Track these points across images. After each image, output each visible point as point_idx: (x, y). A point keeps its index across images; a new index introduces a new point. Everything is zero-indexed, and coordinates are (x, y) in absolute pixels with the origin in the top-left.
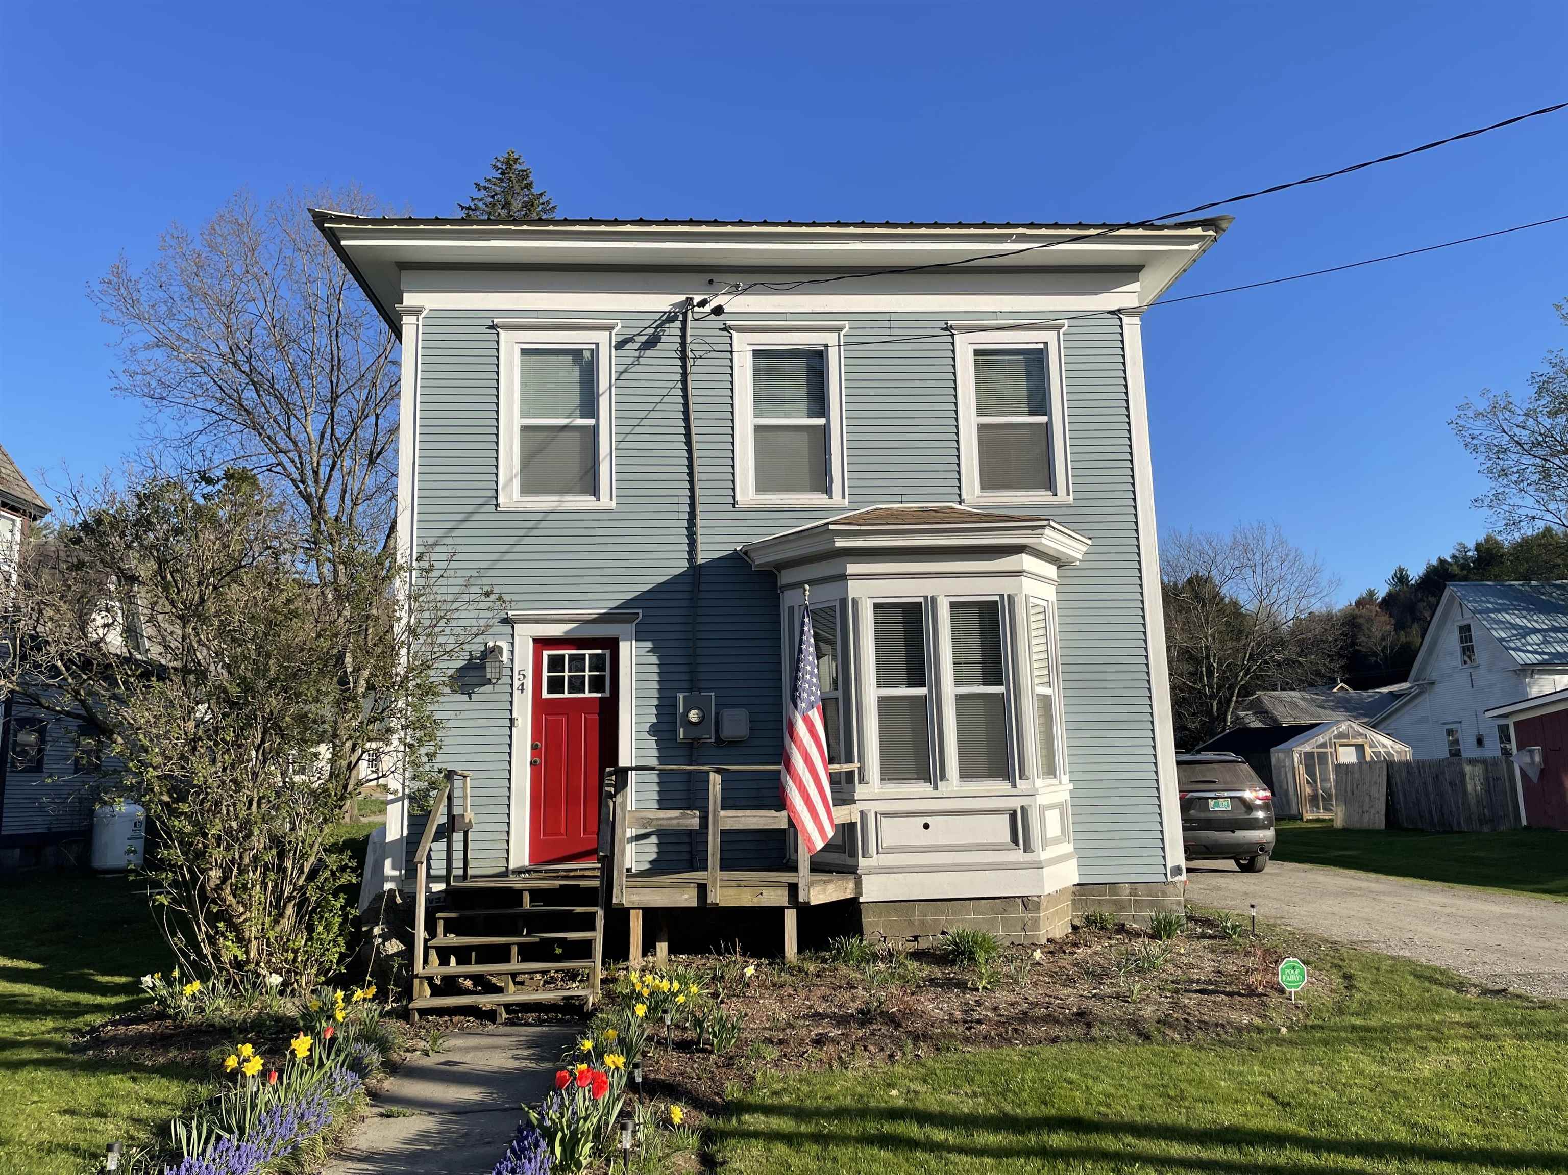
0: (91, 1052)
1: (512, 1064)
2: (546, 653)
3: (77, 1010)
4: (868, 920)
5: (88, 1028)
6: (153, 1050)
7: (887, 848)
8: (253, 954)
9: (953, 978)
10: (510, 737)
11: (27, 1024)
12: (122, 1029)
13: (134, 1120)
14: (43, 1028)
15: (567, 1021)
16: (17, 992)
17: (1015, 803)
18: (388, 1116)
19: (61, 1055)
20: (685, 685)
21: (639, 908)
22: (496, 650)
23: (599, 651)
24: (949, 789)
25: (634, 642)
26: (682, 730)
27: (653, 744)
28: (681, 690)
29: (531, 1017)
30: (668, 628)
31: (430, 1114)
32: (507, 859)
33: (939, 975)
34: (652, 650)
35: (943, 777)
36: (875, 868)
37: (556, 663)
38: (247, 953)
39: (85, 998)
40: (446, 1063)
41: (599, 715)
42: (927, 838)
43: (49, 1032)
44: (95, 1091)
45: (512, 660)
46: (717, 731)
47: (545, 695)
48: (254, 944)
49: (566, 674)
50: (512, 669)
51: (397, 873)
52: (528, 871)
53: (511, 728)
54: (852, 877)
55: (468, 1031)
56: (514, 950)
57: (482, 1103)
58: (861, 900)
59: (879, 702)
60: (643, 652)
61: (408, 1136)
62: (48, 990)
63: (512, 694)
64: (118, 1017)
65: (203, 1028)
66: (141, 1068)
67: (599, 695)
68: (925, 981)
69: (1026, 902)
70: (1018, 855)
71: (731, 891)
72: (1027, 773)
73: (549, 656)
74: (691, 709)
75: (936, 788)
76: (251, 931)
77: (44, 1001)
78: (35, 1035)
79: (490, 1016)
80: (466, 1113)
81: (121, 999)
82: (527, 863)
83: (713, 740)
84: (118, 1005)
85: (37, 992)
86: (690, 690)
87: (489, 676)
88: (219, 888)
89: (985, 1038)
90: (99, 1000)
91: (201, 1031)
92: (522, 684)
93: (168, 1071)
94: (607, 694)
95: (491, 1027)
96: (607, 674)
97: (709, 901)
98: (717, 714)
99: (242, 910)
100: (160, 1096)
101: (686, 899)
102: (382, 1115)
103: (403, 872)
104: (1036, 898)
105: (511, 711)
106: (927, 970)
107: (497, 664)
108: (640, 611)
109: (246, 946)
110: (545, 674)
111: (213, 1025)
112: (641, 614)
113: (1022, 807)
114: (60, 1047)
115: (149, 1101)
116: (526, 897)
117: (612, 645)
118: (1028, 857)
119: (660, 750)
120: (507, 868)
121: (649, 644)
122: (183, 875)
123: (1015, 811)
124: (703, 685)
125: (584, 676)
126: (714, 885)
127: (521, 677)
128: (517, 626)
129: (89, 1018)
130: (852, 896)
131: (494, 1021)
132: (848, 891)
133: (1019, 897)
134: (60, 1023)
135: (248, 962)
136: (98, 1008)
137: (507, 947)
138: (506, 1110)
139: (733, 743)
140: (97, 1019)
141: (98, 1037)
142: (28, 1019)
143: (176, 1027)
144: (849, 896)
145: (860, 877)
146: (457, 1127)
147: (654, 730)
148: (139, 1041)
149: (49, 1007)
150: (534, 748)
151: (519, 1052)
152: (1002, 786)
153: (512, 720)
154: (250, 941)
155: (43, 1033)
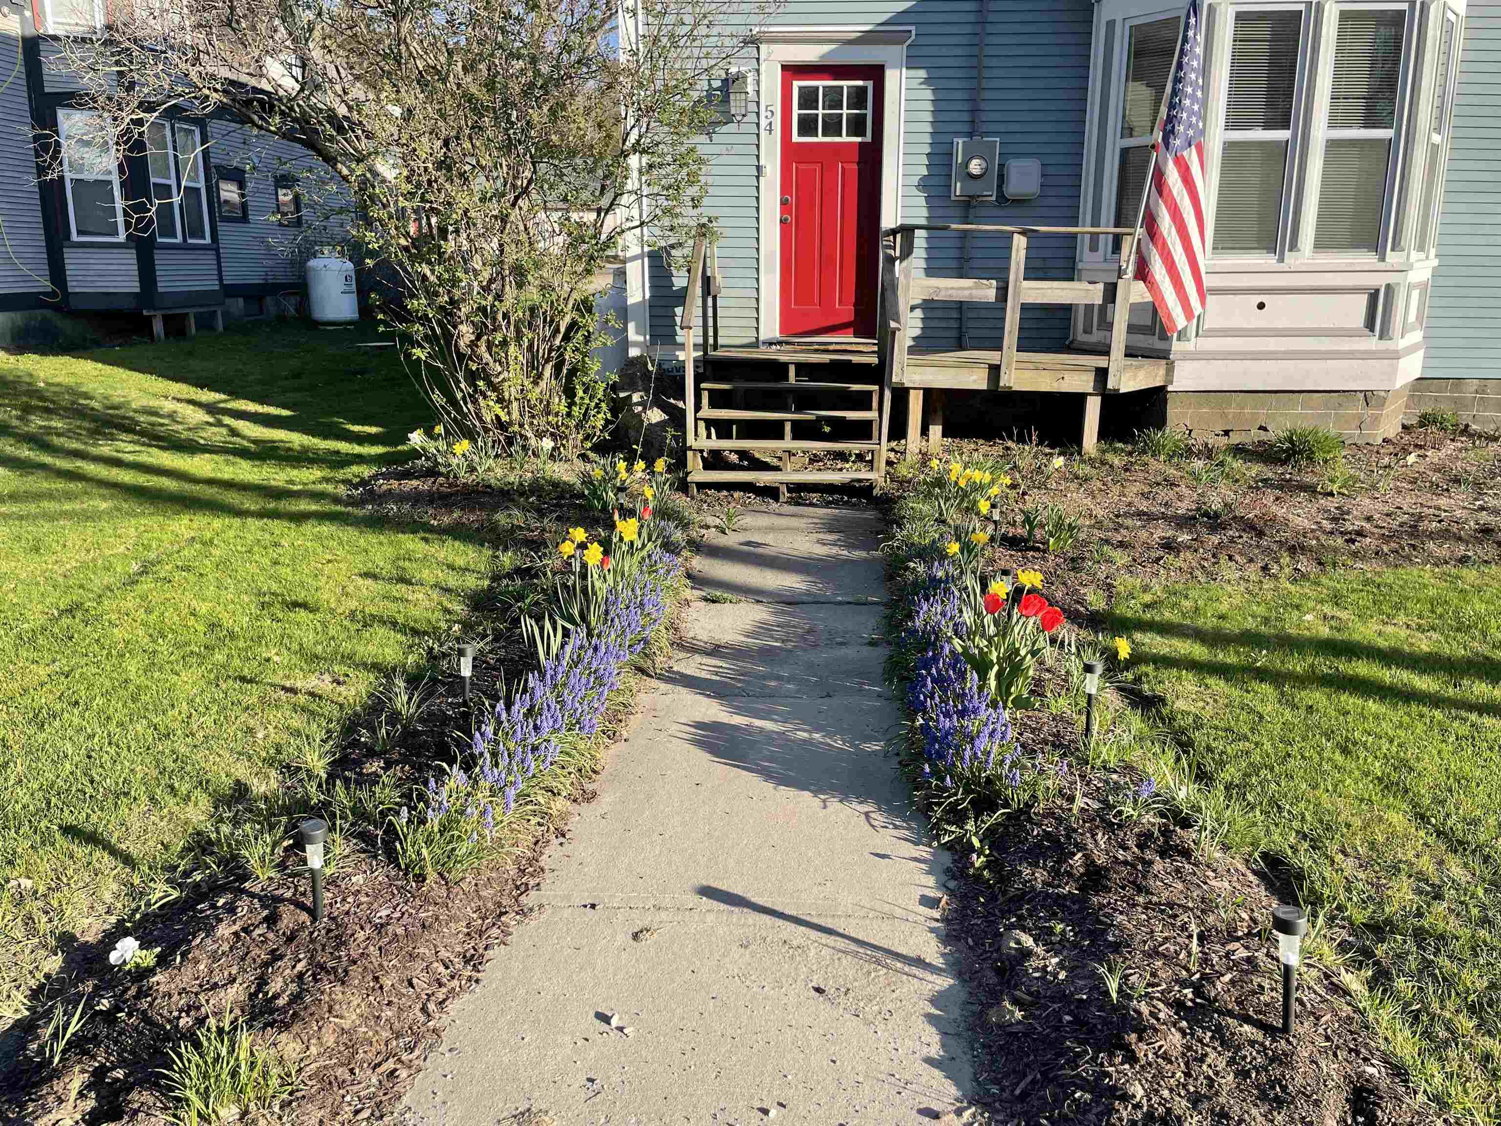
0: (370, 507)
1: (821, 551)
2: (796, 84)
3: (339, 461)
4: (1173, 411)
5: (358, 480)
6: (435, 509)
7: (1210, 330)
8: (515, 415)
9: (1290, 480)
10: (758, 188)
11: (295, 472)
12: (394, 484)
13: (442, 588)
14: (312, 477)
15: (854, 505)
16: (276, 438)
17: (1379, 281)
18: (714, 602)
19: (339, 508)
20: (966, 128)
21: (920, 389)
22: (740, 78)
23: (860, 83)
24: (1298, 262)
25: (904, 70)
26: (958, 185)
27: (922, 202)
28: (958, 134)
29: (815, 497)
30: (944, 51)
31: (758, 601)
32: (757, 329)
33: (1270, 475)
34: (927, 81)
35: (1293, 246)
36: (1190, 353)
37: (808, 99)
38: (509, 413)
39: (343, 447)
40: (748, 543)
41: (858, 163)
42: (1260, 320)
43: (320, 482)
44: (390, 551)
45: (758, 92)
46: (1000, 186)
47: (796, 138)
48: (515, 405)
49: (820, 112)
50: (758, 103)
51: (641, 338)
52: (780, 343)
53: (758, 177)
54: (1164, 362)
55: (750, 508)
56: (788, 427)
57: (808, 593)
58: (1170, 389)
59: (1224, 149)
60: (915, 83)
61: (748, 627)
62: (305, 437)
63: (758, 135)
64: (384, 470)
65: (480, 489)
66: (431, 530)
67: (859, 139)
68: (1257, 482)
69: (1368, 397)
70: (1372, 343)
71: (1028, 374)
72: (1402, 243)
73: (800, 88)
74: (972, 158)
75: (1281, 260)
76: (511, 391)
77: (305, 450)
78: (306, 484)
79: (770, 492)
80: (797, 603)
81: (379, 450)
82: (778, 334)
83: (994, 198)
84: (380, 456)
85: (296, 439)
86: (970, 135)
87: (733, 112)
88: (473, 344)
89: (1377, 553)
90: (357, 449)
91: (478, 492)
92: (770, 123)
93: (457, 532)
94: (869, 138)
95: (774, 506)
96: (869, 112)
97: (1002, 384)
98: (1002, 166)
99: (499, 369)
100: (460, 562)
101: (975, 381)
102: (706, 599)
103: (648, 337)
104: (1383, 394)
105: (758, 157)
106: (1255, 469)
107: (743, 96)
108: (912, 28)
109: (507, 407)
110: (796, 112)
111: (490, 486)
112: (914, 33)
113: (1388, 286)
114: (336, 500)
115: (451, 567)
116: (792, 370)
117: (876, 73)
118: (1384, 345)
119: (930, 208)
120: (757, 338)
121: (922, 73)
122: (433, 329)
123: (1377, 291)
124: (985, 128)
125: (841, 115)
126: (1009, 365)
127: (769, 114)
128: (763, 47)
129: (355, 469)
130: (1162, 384)
131: (777, 499)
132: (1158, 378)
133: (1361, 391)
134: (327, 473)
135: (511, 423)
136: (360, 459)
137: (781, 423)
138: (840, 603)
139: (1019, 202)
140: (366, 471)
141: (372, 491)
142: (294, 467)
143: (450, 485)
144: (1158, 384)
145: (1173, 362)
146: (799, 621)
147: (924, 185)
148: (416, 498)
149: (311, 455)
150: (784, 203)
151: (821, 536)
152: (1366, 259)
153: (758, 168)
154: (510, 402)
155: (314, 483)
